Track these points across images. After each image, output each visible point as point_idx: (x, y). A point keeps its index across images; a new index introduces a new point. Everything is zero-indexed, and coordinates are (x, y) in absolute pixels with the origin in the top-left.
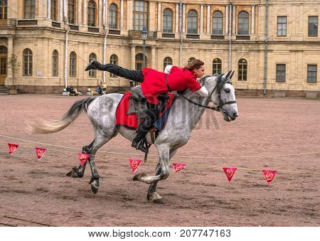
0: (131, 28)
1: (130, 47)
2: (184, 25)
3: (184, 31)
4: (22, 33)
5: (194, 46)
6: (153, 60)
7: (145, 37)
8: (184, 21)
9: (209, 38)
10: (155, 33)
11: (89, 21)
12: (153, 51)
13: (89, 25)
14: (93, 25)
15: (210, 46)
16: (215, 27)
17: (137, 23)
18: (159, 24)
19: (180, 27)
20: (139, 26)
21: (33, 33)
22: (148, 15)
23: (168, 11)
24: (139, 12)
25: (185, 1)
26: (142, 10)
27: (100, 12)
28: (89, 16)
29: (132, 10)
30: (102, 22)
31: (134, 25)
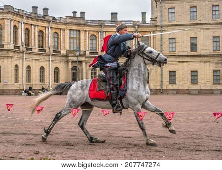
0: (68, 49)
1: (67, 62)
6: (84, 71)
7: (77, 53)
10: (85, 52)
11: (39, 44)
12: (84, 64)
13: (39, 47)
14: (42, 47)
17: (72, 45)
18: (87, 45)
20: (73, 47)
22: (79, 40)
23: (93, 37)
24: (73, 38)
25: (105, 29)
26: (75, 36)
27: (47, 39)
28: (39, 41)
29: (68, 36)
30: (48, 45)
31: (70, 47)
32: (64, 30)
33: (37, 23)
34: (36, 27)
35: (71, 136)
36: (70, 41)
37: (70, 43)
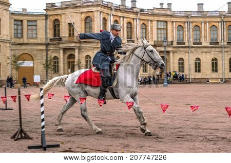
0: (156, 39)
2: (191, 36)
3: (191, 39)
4: (84, 45)
5: (199, 50)
6: (171, 60)
7: (165, 44)
8: (191, 34)
9: (208, 44)
10: (172, 42)
11: (128, 36)
12: (171, 54)
13: (128, 38)
14: (131, 38)
15: (209, 50)
16: (212, 37)
17: (159, 36)
18: (174, 36)
19: (189, 37)
20: (161, 38)
21: (91, 45)
22: (167, 30)
23: (181, 28)
24: (160, 29)
25: (191, 20)
26: (162, 27)
27: (135, 30)
28: (128, 32)
29: (156, 27)
30: (137, 36)
31: (157, 37)
32: (151, 21)
33: (126, 15)
34: (125, 19)
35: (160, 128)
36: (158, 31)
37: (158, 34)
